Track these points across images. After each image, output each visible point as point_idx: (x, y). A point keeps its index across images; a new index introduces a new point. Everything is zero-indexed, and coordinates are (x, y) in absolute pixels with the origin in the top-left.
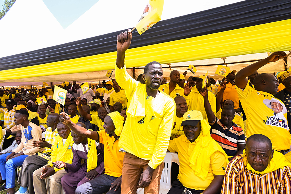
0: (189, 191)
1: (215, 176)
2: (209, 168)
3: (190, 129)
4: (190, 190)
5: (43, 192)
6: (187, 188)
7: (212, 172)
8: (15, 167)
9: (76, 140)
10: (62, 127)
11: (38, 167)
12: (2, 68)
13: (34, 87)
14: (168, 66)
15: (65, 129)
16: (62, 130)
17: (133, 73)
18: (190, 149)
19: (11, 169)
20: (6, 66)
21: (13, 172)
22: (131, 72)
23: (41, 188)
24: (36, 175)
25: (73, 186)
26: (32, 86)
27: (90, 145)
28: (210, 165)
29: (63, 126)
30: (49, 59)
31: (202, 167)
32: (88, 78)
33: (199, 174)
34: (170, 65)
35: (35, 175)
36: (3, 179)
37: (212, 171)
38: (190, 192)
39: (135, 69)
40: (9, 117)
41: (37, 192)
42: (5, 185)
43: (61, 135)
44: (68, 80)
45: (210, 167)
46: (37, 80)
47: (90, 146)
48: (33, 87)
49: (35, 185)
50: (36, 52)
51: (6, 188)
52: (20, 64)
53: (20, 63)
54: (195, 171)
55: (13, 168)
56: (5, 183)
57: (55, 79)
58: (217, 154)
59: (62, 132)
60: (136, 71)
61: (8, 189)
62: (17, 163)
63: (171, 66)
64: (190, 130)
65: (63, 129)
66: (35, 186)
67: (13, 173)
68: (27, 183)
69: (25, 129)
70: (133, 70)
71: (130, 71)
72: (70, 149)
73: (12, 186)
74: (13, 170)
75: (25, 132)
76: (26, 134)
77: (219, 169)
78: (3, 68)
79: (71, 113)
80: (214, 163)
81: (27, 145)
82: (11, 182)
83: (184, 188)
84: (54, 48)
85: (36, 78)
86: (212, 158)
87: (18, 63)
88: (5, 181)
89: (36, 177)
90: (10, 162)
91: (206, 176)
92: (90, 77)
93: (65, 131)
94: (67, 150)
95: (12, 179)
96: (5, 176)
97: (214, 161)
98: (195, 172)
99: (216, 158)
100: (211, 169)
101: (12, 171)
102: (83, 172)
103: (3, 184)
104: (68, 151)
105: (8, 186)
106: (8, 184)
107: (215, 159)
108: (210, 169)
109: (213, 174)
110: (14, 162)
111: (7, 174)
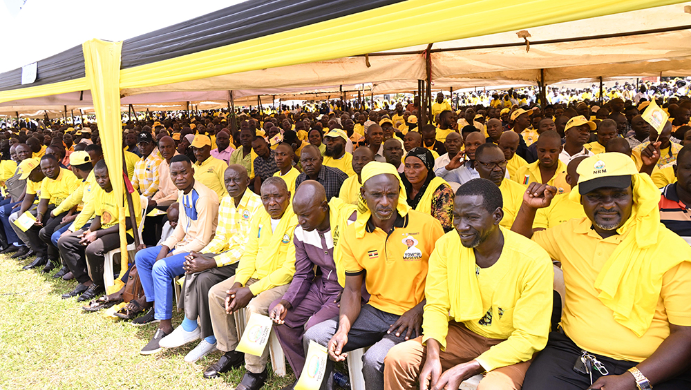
0: (596, 361)
1: (674, 329)
2: (657, 305)
3: (610, 199)
4: (599, 357)
5: (230, 334)
6: (590, 353)
7: (665, 317)
8: (171, 277)
9: (306, 221)
10: (273, 192)
11: (218, 279)
12: (136, 61)
13: (194, 105)
14: (523, 40)
15: (280, 196)
16: (272, 198)
17: (425, 64)
18: (599, 254)
19: (164, 281)
20: (143, 56)
21: (168, 286)
22: (420, 62)
23: (226, 324)
24: (215, 295)
25: (294, 326)
26: (188, 103)
27: (337, 234)
28: (661, 300)
29: (274, 189)
30: (236, 33)
31: (636, 302)
32: (317, 79)
33: (625, 319)
34: (527, 38)
35: (213, 294)
36: (147, 301)
37: (666, 314)
38: (599, 362)
39: (431, 54)
40: (147, 171)
41: (219, 331)
42: (153, 313)
43: (270, 208)
44: (271, 85)
45: (659, 304)
46: (206, 88)
47: (336, 237)
48: (190, 105)
49: (213, 317)
50: (205, 19)
51: (155, 318)
52: (171, 49)
53: (172, 47)
54: (613, 311)
55: (167, 278)
56: (153, 309)
57: (243, 84)
58: (682, 270)
59: (272, 203)
60: (434, 58)
61: (160, 321)
62: (175, 268)
63: (529, 39)
64: (609, 202)
65: (275, 196)
66: (215, 320)
67: (168, 289)
68: (197, 313)
69: (185, 196)
70: (425, 55)
71: (417, 58)
72: (287, 242)
73: (166, 316)
74: (168, 282)
75: (185, 203)
76: (187, 206)
77: (687, 311)
78: (138, 61)
79: (283, 163)
80: (673, 293)
81: (190, 231)
82: (164, 307)
83: (579, 351)
84: (247, 6)
85: (203, 82)
86: (668, 281)
87: (169, 48)
88: (151, 304)
89: (216, 300)
90: (160, 265)
91: (646, 327)
92: (320, 77)
93: (279, 201)
94: (280, 245)
95: (167, 300)
96: (152, 293)
97: (675, 289)
98: (614, 314)
99: (681, 280)
100: (663, 309)
101: (165, 285)
102: (316, 296)
103: (147, 309)
104: (281, 247)
105: (160, 315)
106: (159, 311)
107: (677, 284)
108: (661, 310)
109: (667, 323)
110: (170, 266)
111: (157, 289)
